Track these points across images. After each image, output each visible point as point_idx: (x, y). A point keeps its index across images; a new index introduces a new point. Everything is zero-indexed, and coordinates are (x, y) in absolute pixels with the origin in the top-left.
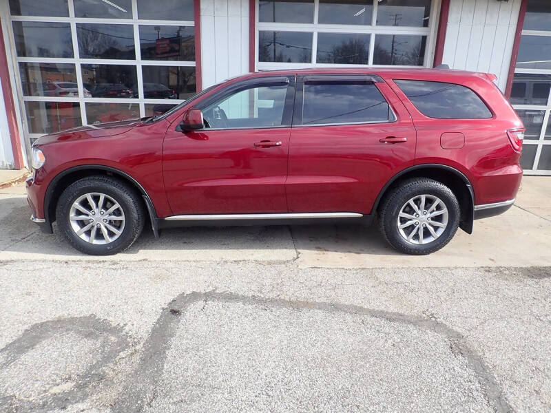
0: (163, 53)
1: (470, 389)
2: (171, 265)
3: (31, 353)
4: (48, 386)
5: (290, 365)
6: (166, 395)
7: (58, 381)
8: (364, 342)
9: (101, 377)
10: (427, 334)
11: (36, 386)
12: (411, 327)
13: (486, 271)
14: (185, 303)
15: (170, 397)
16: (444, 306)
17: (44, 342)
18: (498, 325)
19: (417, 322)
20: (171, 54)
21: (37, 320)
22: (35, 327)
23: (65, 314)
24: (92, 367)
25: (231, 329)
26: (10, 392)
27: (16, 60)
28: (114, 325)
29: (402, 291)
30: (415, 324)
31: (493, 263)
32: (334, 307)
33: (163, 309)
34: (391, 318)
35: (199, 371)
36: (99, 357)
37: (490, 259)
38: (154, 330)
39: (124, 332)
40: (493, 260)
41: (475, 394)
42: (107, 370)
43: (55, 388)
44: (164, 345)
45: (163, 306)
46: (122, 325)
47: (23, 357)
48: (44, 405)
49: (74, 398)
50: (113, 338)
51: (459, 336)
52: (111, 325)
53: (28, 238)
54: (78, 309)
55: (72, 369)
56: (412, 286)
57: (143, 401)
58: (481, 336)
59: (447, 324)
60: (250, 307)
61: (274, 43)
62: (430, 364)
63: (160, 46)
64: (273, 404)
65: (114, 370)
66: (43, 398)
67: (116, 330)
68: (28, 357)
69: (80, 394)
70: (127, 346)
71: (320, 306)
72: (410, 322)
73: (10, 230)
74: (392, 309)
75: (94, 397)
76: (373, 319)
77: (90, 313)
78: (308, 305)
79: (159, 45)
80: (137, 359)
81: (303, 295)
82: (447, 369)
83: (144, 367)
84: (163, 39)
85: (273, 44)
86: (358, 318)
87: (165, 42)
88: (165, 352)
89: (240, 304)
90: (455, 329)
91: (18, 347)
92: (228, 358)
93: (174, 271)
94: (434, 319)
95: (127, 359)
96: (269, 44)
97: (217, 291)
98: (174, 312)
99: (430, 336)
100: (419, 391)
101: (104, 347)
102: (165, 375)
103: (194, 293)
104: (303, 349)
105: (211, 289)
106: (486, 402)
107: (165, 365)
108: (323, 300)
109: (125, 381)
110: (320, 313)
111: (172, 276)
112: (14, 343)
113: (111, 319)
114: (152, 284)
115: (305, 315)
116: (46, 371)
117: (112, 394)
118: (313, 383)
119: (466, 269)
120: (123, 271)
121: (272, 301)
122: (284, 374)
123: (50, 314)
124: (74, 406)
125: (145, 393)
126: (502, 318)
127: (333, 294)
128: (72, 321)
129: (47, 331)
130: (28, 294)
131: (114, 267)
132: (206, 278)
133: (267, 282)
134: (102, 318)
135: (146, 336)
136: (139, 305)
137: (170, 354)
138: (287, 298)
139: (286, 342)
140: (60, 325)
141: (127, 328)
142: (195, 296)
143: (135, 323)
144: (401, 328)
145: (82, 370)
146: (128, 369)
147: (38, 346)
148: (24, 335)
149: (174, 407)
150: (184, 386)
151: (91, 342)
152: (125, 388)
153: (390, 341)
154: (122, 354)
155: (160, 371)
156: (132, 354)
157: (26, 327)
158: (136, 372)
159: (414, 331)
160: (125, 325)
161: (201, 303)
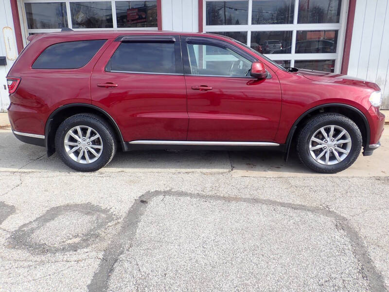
0: (133, 20)
1: (343, 249)
2: (141, 174)
3: (52, 222)
4: (65, 240)
5: (219, 232)
6: (138, 246)
7: (71, 237)
8: (273, 221)
9: (97, 236)
10: (320, 217)
11: (58, 239)
12: (309, 213)
13: (377, 179)
14: (150, 197)
15: (141, 247)
16: (338, 201)
17: (59, 217)
18: (376, 213)
19: (315, 210)
20: (139, 21)
21: (54, 205)
22: (53, 209)
23: (71, 202)
24: (91, 230)
25: (181, 212)
26: (42, 242)
27: (27, 31)
28: (103, 208)
29: (307, 191)
30: (313, 211)
31: (384, 174)
32: (256, 201)
33: (136, 200)
34: (295, 207)
35: (159, 234)
36: (95, 225)
37: (382, 172)
38: (130, 212)
39: (110, 212)
40: (384, 172)
41: (347, 251)
42: (100, 232)
43: (69, 240)
44: (136, 220)
45: (135, 198)
46: (108, 208)
47: (48, 224)
48: (63, 249)
49: (82, 246)
50: (103, 215)
51: (344, 219)
52: (101, 208)
53: (41, 158)
54: (80, 199)
55: (79, 230)
56: (316, 188)
57: (123, 248)
58: (360, 219)
59: (337, 212)
60: (195, 199)
61: (225, 7)
62: (319, 234)
63: (131, 15)
64: (207, 252)
65: (105, 233)
66: (62, 245)
67: (105, 211)
68: (51, 224)
69: (84, 244)
70: (113, 219)
71: (245, 200)
72: (309, 210)
73: (28, 153)
74: (298, 202)
75: (93, 246)
76: (282, 208)
77: (87, 202)
78: (237, 199)
79: (129, 14)
80: (119, 227)
81: (234, 193)
82: (330, 237)
83: (124, 231)
84: (133, 9)
85: (223, 8)
86: (271, 207)
87: (135, 11)
88: (137, 224)
89: (189, 198)
90: (342, 215)
91: (44, 219)
92: (178, 228)
93: (143, 178)
94: (328, 209)
95: (113, 227)
96: (219, 8)
97: (173, 190)
98: (143, 202)
99: (322, 219)
100: (307, 249)
101: (98, 220)
102: (137, 236)
103: (156, 191)
104: (230, 223)
105: (168, 189)
106: (354, 256)
107: (137, 230)
108: (248, 196)
109: (112, 238)
110: (245, 204)
111: (142, 181)
112: (41, 217)
113: (101, 205)
114: (127, 186)
115: (233, 205)
116: (63, 231)
117: (105, 245)
118: (234, 242)
119: (361, 178)
120: (108, 178)
121: (211, 197)
122: (215, 237)
123: (61, 202)
124: (82, 250)
125: (125, 244)
126: (380, 209)
127: (255, 192)
128: (76, 206)
129: (61, 211)
130: (46, 191)
131: (101, 176)
132: (165, 183)
133: (208, 185)
134: (96, 205)
135: (124, 215)
136: (119, 198)
137: (140, 224)
138: (222, 195)
139: (218, 220)
140: (68, 208)
141: (112, 210)
142: (157, 193)
143: (117, 207)
144: (301, 214)
145: (85, 232)
146: (114, 232)
147: (56, 219)
148: (46, 213)
149: (143, 251)
150: (149, 242)
151: (89, 217)
152: (112, 242)
153: (291, 221)
154: (110, 224)
155: (134, 234)
156: (116, 224)
157: (47, 209)
158: (119, 234)
159: (311, 215)
160: (111, 208)
161: (161, 197)
